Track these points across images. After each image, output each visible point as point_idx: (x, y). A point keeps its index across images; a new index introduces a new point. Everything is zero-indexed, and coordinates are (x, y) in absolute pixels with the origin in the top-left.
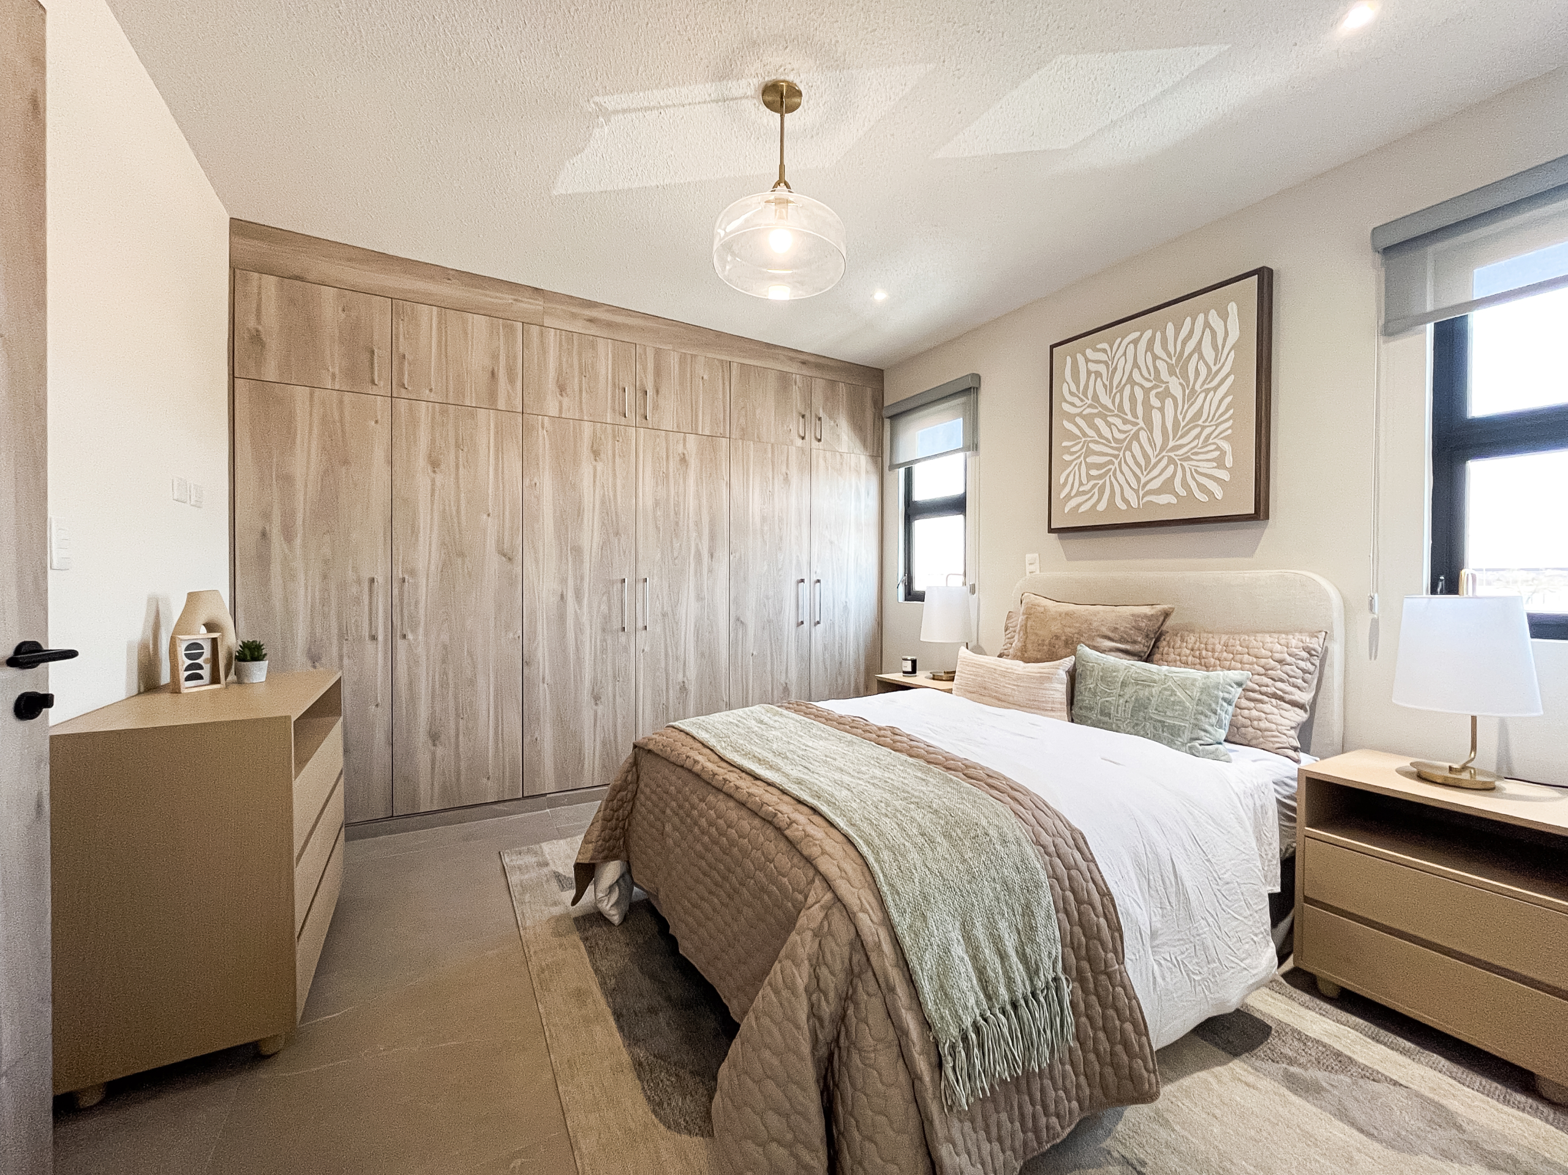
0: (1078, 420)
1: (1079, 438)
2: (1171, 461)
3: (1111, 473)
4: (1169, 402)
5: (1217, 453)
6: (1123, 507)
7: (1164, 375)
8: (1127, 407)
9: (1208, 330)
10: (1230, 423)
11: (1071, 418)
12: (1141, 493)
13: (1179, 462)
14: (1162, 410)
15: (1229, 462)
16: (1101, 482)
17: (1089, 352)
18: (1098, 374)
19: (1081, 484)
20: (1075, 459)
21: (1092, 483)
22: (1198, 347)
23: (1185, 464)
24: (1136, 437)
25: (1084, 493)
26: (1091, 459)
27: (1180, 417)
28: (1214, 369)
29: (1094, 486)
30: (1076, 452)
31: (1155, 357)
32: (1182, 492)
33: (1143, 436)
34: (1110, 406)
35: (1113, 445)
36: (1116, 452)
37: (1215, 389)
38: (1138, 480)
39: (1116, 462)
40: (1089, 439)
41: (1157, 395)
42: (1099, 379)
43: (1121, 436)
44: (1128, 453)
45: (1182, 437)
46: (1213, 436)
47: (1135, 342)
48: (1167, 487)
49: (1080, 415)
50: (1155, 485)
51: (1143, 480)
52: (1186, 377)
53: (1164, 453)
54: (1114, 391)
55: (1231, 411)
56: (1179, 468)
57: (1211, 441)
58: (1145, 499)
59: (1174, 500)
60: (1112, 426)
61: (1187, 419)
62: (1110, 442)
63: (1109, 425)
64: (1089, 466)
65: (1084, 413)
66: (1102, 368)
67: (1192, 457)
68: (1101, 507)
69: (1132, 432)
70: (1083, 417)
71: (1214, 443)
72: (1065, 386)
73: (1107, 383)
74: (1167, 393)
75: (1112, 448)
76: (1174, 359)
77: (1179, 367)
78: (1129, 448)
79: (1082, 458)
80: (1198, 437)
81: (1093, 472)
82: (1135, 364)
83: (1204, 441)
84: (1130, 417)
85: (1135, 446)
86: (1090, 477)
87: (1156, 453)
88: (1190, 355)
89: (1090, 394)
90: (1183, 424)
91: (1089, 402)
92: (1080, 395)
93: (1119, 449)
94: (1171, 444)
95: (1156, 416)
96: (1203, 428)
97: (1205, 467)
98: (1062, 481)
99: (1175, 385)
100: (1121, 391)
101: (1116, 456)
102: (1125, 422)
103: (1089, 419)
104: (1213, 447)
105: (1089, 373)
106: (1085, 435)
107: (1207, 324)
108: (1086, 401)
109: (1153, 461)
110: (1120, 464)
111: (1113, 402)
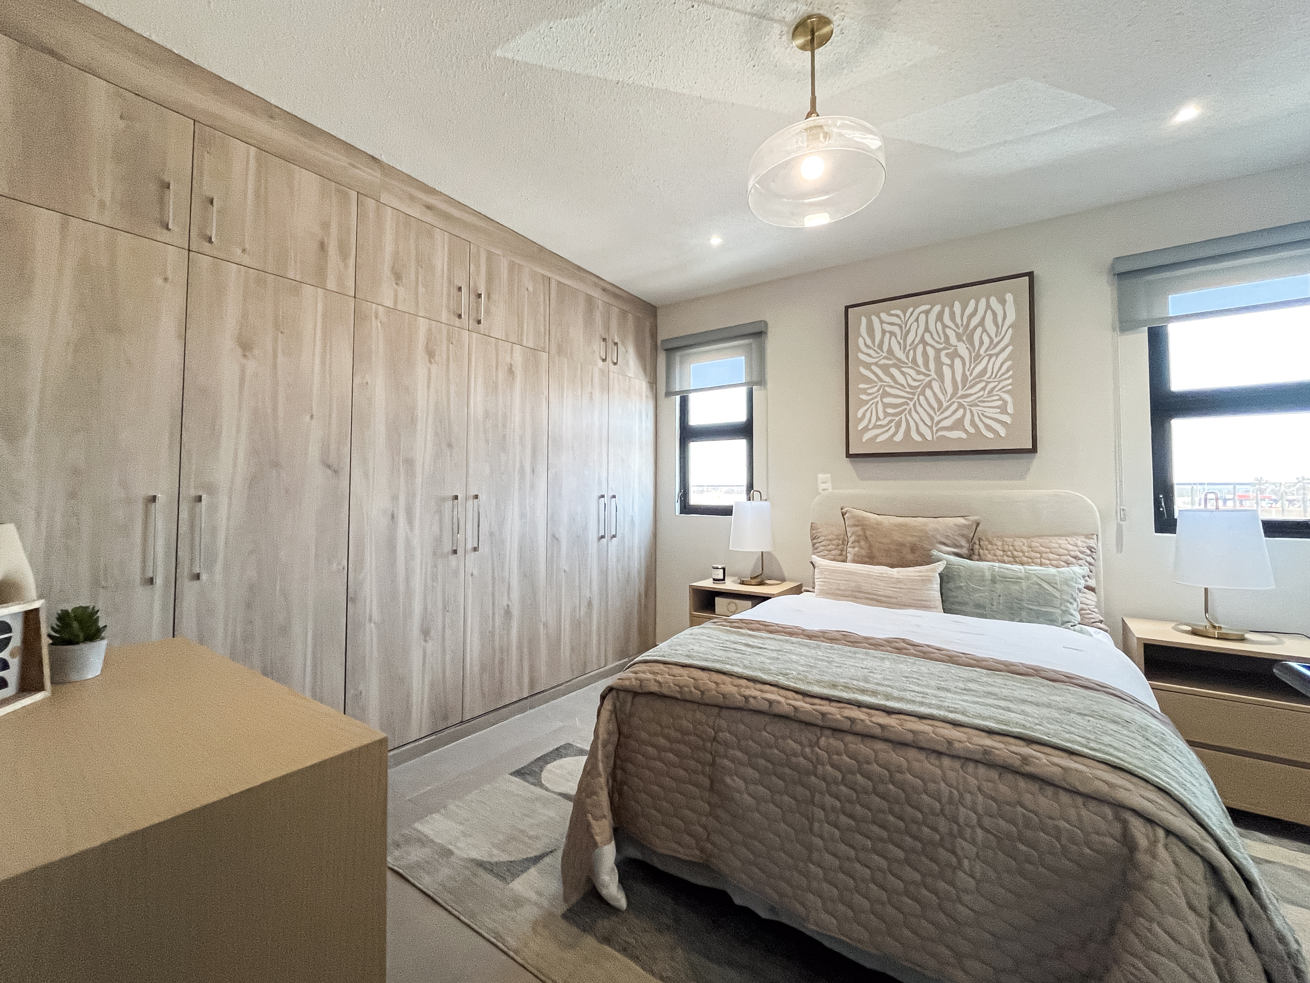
0: (873, 367)
1: (876, 383)
2: (961, 405)
3: (906, 412)
4: (958, 362)
5: (1000, 403)
6: (918, 438)
7: (953, 340)
8: (920, 360)
9: (989, 312)
10: (1010, 381)
11: (868, 366)
12: (935, 429)
13: (968, 407)
14: (952, 366)
15: (1010, 409)
16: (897, 419)
17: (883, 316)
18: (892, 334)
19: (878, 419)
20: (872, 399)
21: (889, 418)
22: (982, 323)
23: (972, 408)
24: (929, 385)
25: (881, 426)
26: (887, 400)
27: (968, 373)
28: (996, 340)
29: (891, 421)
30: (871, 394)
31: (945, 326)
32: (972, 430)
33: (935, 385)
34: (904, 359)
35: (908, 390)
36: (911, 396)
37: (997, 355)
38: (932, 419)
39: (911, 404)
40: (884, 384)
41: (947, 355)
42: (893, 338)
43: (917, 384)
44: (922, 398)
45: (971, 387)
46: (997, 389)
47: (927, 312)
48: (958, 425)
49: (876, 364)
50: (948, 423)
51: (936, 419)
52: (972, 344)
53: (954, 400)
54: (908, 348)
55: (1011, 373)
56: (968, 411)
57: (994, 393)
58: (940, 433)
59: (964, 436)
60: (907, 376)
61: (974, 374)
62: (905, 388)
63: (903, 374)
64: (886, 406)
65: (879, 363)
66: (896, 329)
67: (979, 404)
68: (899, 437)
69: (925, 382)
70: (880, 367)
71: (998, 395)
72: (861, 341)
73: (901, 341)
74: (954, 355)
75: (908, 392)
76: (961, 329)
77: (967, 336)
78: (923, 393)
79: (879, 399)
80: (984, 389)
81: (890, 410)
82: (927, 329)
83: (988, 393)
84: (923, 369)
85: (928, 392)
86: (886, 414)
87: (947, 399)
88: (975, 328)
89: (885, 348)
90: (970, 378)
91: (885, 354)
92: (876, 348)
93: (914, 394)
94: (960, 393)
95: (947, 371)
96: (988, 383)
97: (991, 412)
98: (860, 414)
99: (962, 349)
100: (915, 349)
101: (911, 399)
102: (919, 373)
103: (885, 369)
104: (997, 397)
105: (884, 332)
106: (881, 380)
107: (988, 306)
108: (881, 353)
109: (945, 405)
110: (914, 405)
111: (908, 358)
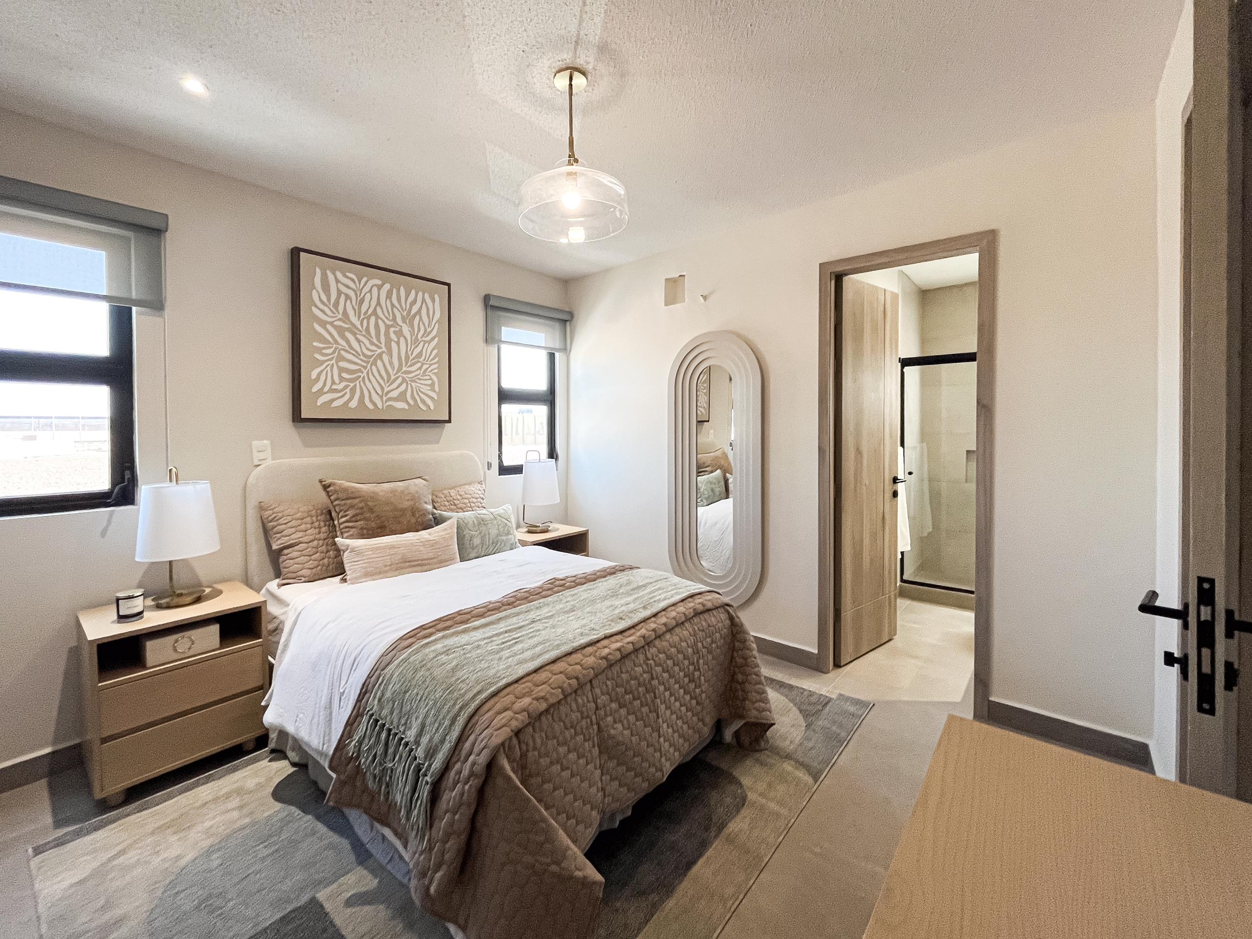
0: (328, 326)
1: (330, 343)
2: (404, 380)
3: (361, 379)
4: (402, 340)
5: (430, 382)
6: (371, 406)
7: (399, 320)
8: (373, 332)
9: (424, 305)
10: (436, 366)
11: (323, 324)
12: (385, 398)
13: (409, 382)
14: (398, 343)
15: (437, 388)
16: (352, 385)
17: (339, 275)
18: (348, 297)
19: (333, 383)
20: (327, 360)
21: (344, 384)
22: (419, 311)
23: (413, 384)
24: (380, 356)
25: (336, 391)
26: (343, 364)
27: (410, 353)
28: (429, 330)
29: (346, 387)
30: (327, 355)
31: (393, 306)
32: (412, 402)
33: (385, 358)
34: (359, 327)
35: (362, 357)
36: (365, 364)
37: (430, 342)
38: (382, 389)
39: (365, 372)
40: (340, 347)
41: (395, 332)
42: (349, 301)
43: (369, 353)
44: (374, 367)
45: (411, 366)
46: (428, 371)
47: (380, 287)
48: (402, 397)
49: (331, 323)
50: (394, 394)
51: (386, 390)
52: (412, 327)
53: (399, 374)
54: (362, 317)
55: (437, 359)
56: (409, 386)
58: (389, 403)
59: (407, 407)
60: (361, 343)
61: (414, 355)
62: (360, 355)
63: (359, 341)
64: (341, 370)
65: (335, 323)
66: (351, 294)
67: (417, 380)
68: (353, 404)
69: (377, 353)
70: (335, 327)
71: (429, 375)
72: (315, 294)
73: (357, 308)
74: (399, 334)
75: (361, 360)
76: (405, 312)
77: (409, 319)
78: (374, 363)
79: (334, 361)
80: (420, 368)
81: (345, 375)
82: (378, 303)
83: (423, 373)
84: (375, 340)
85: (379, 363)
86: (342, 379)
87: (394, 372)
88: (415, 315)
89: (341, 308)
90: (411, 358)
91: (340, 316)
92: (331, 307)
94: (404, 369)
95: (394, 345)
96: (423, 364)
97: (425, 389)
98: (314, 374)
99: (406, 330)
100: (368, 318)
101: (365, 368)
102: (372, 343)
103: (341, 331)
104: (429, 378)
105: (339, 293)
106: (336, 342)
107: (424, 300)
108: (337, 314)
109: (393, 377)
110: (368, 373)
111: (362, 326)
